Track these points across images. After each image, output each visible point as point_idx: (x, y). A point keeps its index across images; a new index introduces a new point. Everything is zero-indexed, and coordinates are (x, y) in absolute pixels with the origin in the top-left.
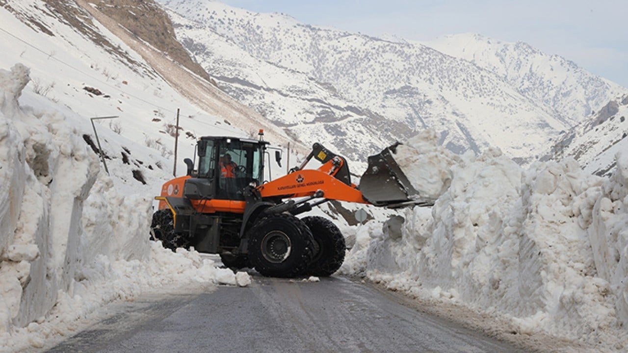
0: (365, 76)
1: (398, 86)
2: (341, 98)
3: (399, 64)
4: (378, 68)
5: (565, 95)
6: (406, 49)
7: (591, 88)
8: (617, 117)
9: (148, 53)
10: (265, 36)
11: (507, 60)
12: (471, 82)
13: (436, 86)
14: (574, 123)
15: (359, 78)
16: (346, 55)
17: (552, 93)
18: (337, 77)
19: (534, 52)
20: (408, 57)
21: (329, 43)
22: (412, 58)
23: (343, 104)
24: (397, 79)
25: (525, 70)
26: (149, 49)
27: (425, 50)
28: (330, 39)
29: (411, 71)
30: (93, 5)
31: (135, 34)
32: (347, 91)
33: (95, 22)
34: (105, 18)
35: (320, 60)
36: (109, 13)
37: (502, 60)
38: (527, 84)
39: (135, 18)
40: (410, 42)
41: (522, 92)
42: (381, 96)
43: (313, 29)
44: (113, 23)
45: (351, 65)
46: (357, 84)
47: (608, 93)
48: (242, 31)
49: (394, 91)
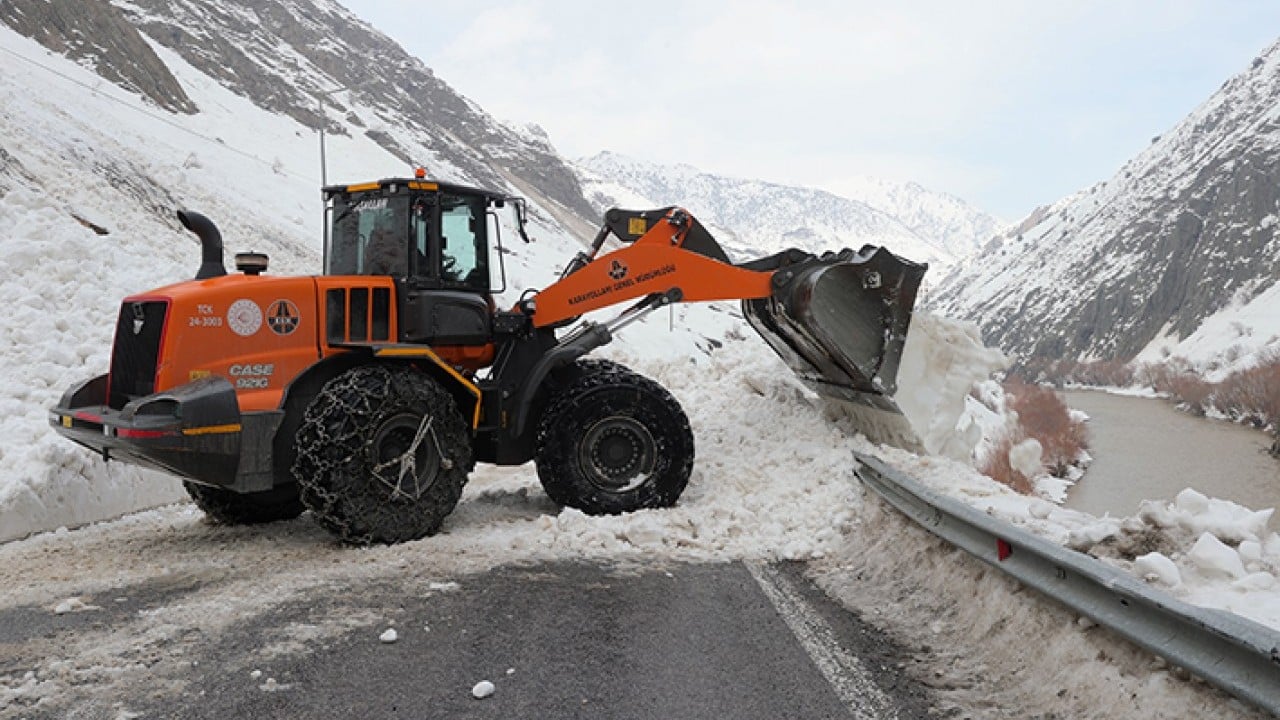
0: (764, 220)
1: (794, 229)
2: (741, 242)
3: (795, 208)
4: (775, 212)
5: (954, 231)
6: (801, 194)
7: (979, 222)
8: (999, 252)
9: (556, 210)
10: (671, 187)
11: (898, 199)
12: (863, 222)
13: (830, 227)
14: (962, 257)
15: (757, 221)
16: (746, 201)
17: (942, 230)
18: (738, 222)
19: (923, 191)
20: (803, 201)
21: (730, 191)
22: (808, 202)
23: (742, 247)
24: (794, 221)
25: (915, 208)
26: (557, 206)
27: (819, 193)
28: (730, 187)
29: (806, 213)
30: (507, 169)
31: (545, 194)
32: (747, 235)
33: (509, 184)
34: (517, 180)
35: (721, 207)
36: (520, 175)
37: (893, 200)
38: (918, 222)
39: (545, 180)
40: (806, 186)
41: (912, 230)
42: (779, 237)
43: (714, 179)
44: (525, 184)
45: (750, 210)
46: (756, 228)
47: (995, 227)
48: (649, 182)
49: (791, 233)
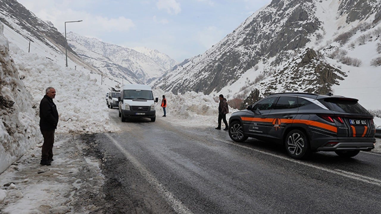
0: (117, 56)
1: (125, 59)
2: (111, 61)
3: (126, 54)
4: (120, 54)
5: (165, 63)
6: (128, 50)
7: (171, 61)
8: (177, 69)
9: (61, 48)
10: (90, 44)
11: (152, 54)
12: (143, 59)
13: (135, 59)
14: (167, 70)
15: (115, 56)
16: (112, 50)
17: (163, 62)
18: (110, 56)
19: (158, 52)
20: (128, 52)
21: (108, 47)
22: (129, 52)
23: (112, 63)
24: (125, 57)
25: (156, 57)
27: (132, 50)
28: (108, 46)
29: (129, 55)
30: (45, 34)
31: (57, 43)
32: (112, 59)
33: (45, 39)
34: (48, 38)
35: (105, 51)
36: (49, 36)
37: (151, 54)
38: (157, 60)
39: (57, 39)
40: (129, 48)
41: (156, 62)
42: (121, 61)
43: (104, 43)
44: (51, 40)
45: (114, 53)
46: (115, 58)
47: (175, 63)
48: (84, 42)
49: (124, 60)
